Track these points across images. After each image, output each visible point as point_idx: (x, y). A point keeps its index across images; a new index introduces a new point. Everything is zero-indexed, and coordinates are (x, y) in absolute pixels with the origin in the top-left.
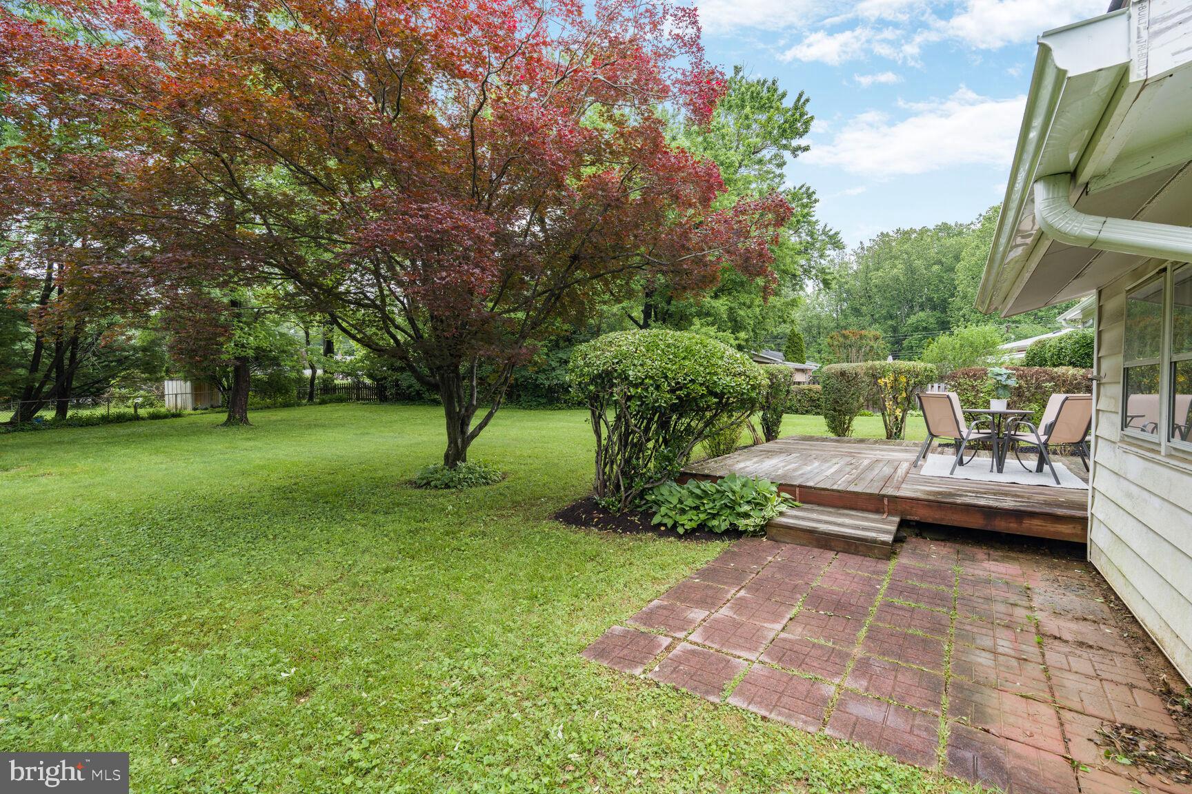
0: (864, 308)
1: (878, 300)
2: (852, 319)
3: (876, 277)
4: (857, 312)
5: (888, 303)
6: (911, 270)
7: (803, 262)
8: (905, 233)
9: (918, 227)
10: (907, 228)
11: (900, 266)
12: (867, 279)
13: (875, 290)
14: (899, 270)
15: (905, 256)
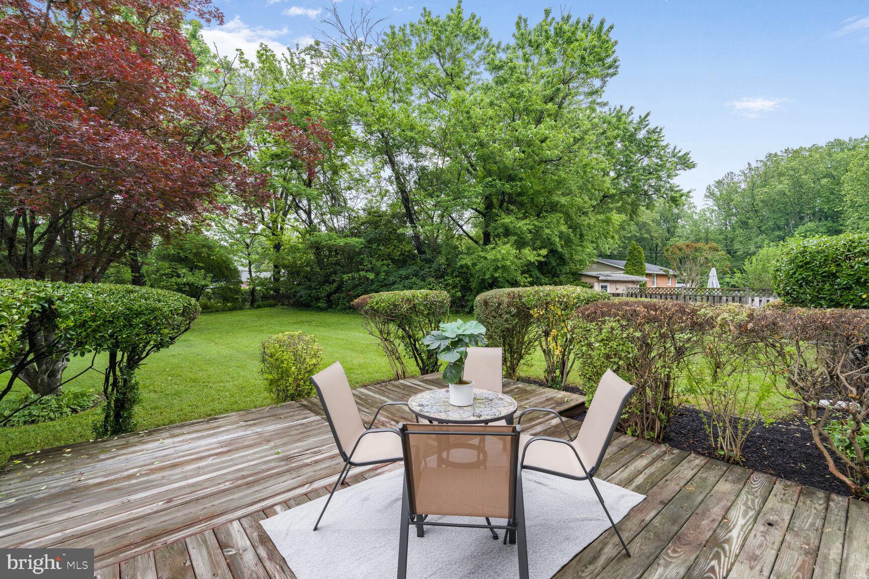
0: (751, 221)
1: (765, 212)
2: (739, 231)
3: (761, 193)
4: (744, 224)
5: (775, 216)
6: (797, 184)
7: (653, 182)
8: (796, 152)
9: (808, 145)
10: (796, 147)
11: (786, 182)
12: (753, 197)
13: (761, 205)
14: (784, 185)
15: (792, 173)
